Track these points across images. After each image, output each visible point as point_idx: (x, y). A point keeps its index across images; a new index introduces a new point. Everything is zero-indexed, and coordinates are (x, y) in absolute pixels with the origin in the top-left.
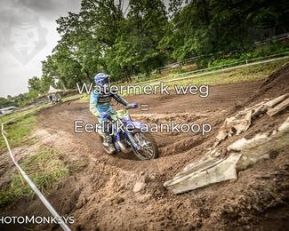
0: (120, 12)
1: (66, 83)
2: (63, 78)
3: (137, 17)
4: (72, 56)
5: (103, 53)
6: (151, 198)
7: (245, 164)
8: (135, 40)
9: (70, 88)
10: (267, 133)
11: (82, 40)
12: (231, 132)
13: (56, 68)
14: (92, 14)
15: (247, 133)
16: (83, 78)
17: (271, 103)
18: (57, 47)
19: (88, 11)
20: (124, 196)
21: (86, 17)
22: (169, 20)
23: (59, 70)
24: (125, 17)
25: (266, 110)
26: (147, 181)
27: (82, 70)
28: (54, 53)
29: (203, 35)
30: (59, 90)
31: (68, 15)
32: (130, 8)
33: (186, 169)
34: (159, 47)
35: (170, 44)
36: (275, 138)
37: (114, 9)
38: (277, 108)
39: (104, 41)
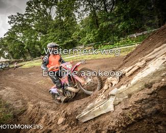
0: (50, 16)
1: (13, 56)
2: (11, 52)
3: (60, 20)
4: (19, 39)
5: (39, 38)
6: (68, 127)
7: (118, 102)
8: (59, 32)
9: (16, 58)
10: (126, 85)
11: (26, 30)
12: (110, 85)
13: (6, 45)
14: (32, 15)
15: (117, 86)
16: (26, 52)
17: (127, 70)
18: (8, 33)
19: (30, 13)
20: (52, 128)
21: (28, 17)
22: (78, 23)
23: (9, 47)
24: (54, 19)
25: (125, 74)
26: (66, 116)
27: (25, 48)
28: (5, 36)
29: (96, 33)
30: (8, 60)
31: (16, 15)
32: (56, 15)
33: (88, 107)
34: (73, 37)
35: (79, 35)
36: (130, 88)
37: (47, 14)
38: (130, 73)
39: (40, 31)
